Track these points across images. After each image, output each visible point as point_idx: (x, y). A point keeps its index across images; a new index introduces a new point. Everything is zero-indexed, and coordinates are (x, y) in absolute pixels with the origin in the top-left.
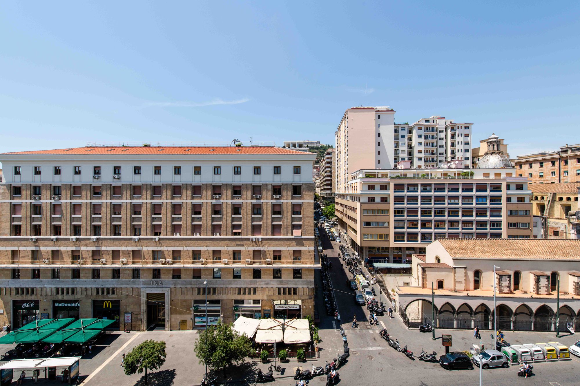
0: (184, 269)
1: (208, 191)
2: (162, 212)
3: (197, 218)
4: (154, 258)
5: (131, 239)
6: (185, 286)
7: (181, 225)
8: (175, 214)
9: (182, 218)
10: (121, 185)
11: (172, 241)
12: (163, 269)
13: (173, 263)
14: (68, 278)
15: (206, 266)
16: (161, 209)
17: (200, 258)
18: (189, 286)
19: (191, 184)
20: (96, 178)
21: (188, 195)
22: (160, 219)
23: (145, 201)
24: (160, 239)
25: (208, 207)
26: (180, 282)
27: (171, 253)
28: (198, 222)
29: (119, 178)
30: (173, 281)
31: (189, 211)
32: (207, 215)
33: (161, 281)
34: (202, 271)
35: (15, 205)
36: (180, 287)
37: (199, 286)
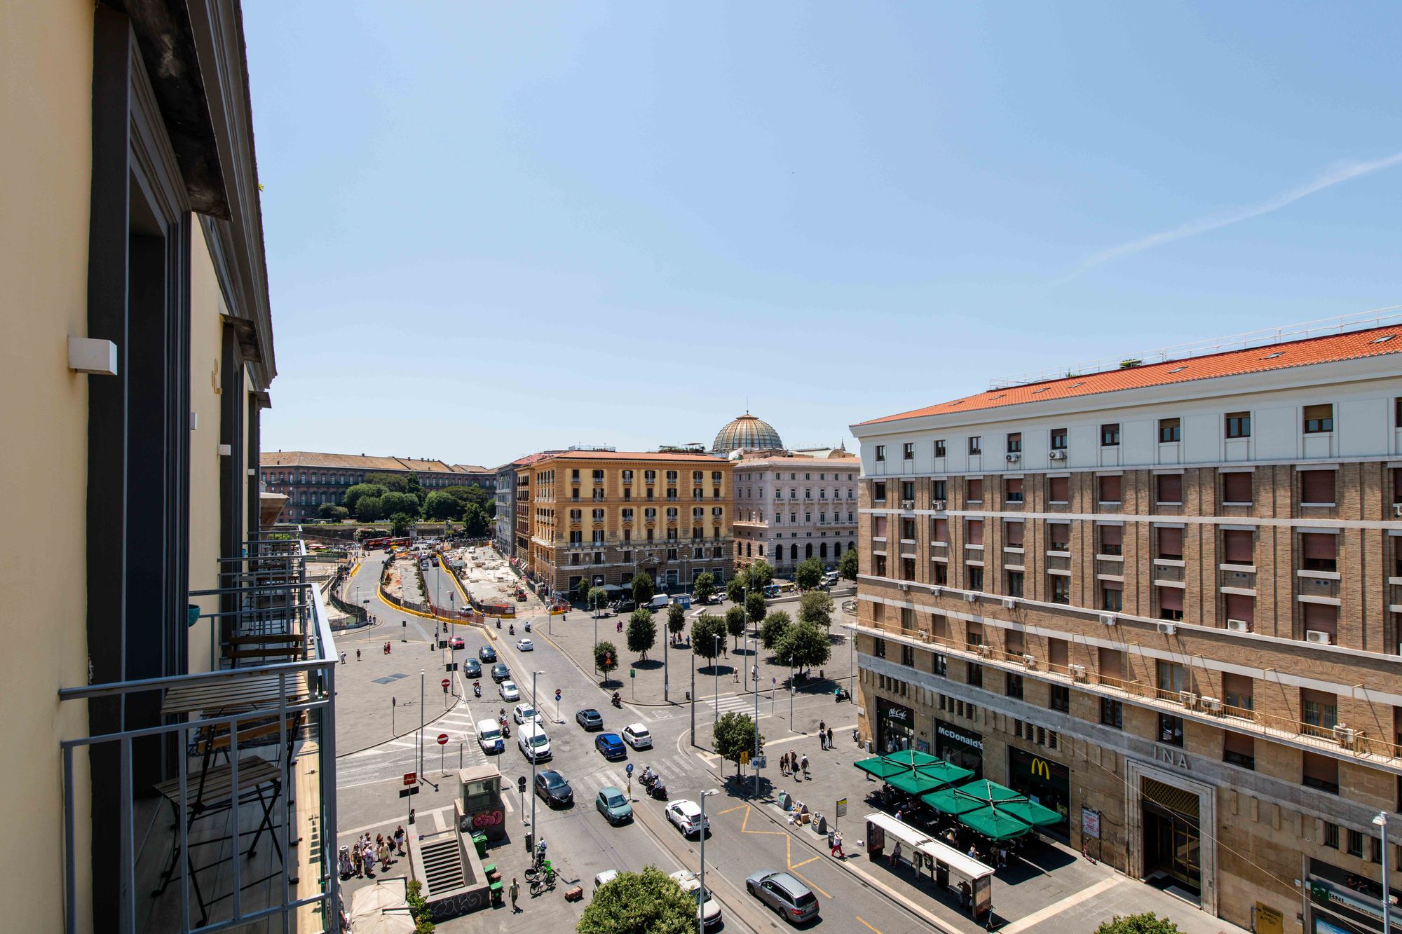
0: (1269, 743)
1: (1367, 490)
2: (1186, 552)
3: (1318, 581)
4: (1160, 683)
5: (1096, 617)
6: (1273, 799)
7: (1252, 598)
8: (1228, 562)
9: (1258, 576)
10: (1068, 475)
11: (1220, 644)
12: (1190, 722)
13: (1224, 713)
14: (960, 679)
15: (1362, 756)
16: (1180, 544)
17: (1332, 721)
18: (1287, 805)
19: (1292, 467)
20: (1013, 459)
21: (1279, 502)
22: (1179, 573)
23: (1132, 518)
24: (1178, 631)
25: (1367, 547)
26: (1252, 780)
27: (1218, 680)
28: (1322, 594)
29: (1064, 458)
30: (1226, 768)
31: (1285, 555)
32: (1363, 576)
33: (1185, 756)
34: (1341, 769)
35: (877, 518)
36: (1253, 797)
37: (1332, 820)
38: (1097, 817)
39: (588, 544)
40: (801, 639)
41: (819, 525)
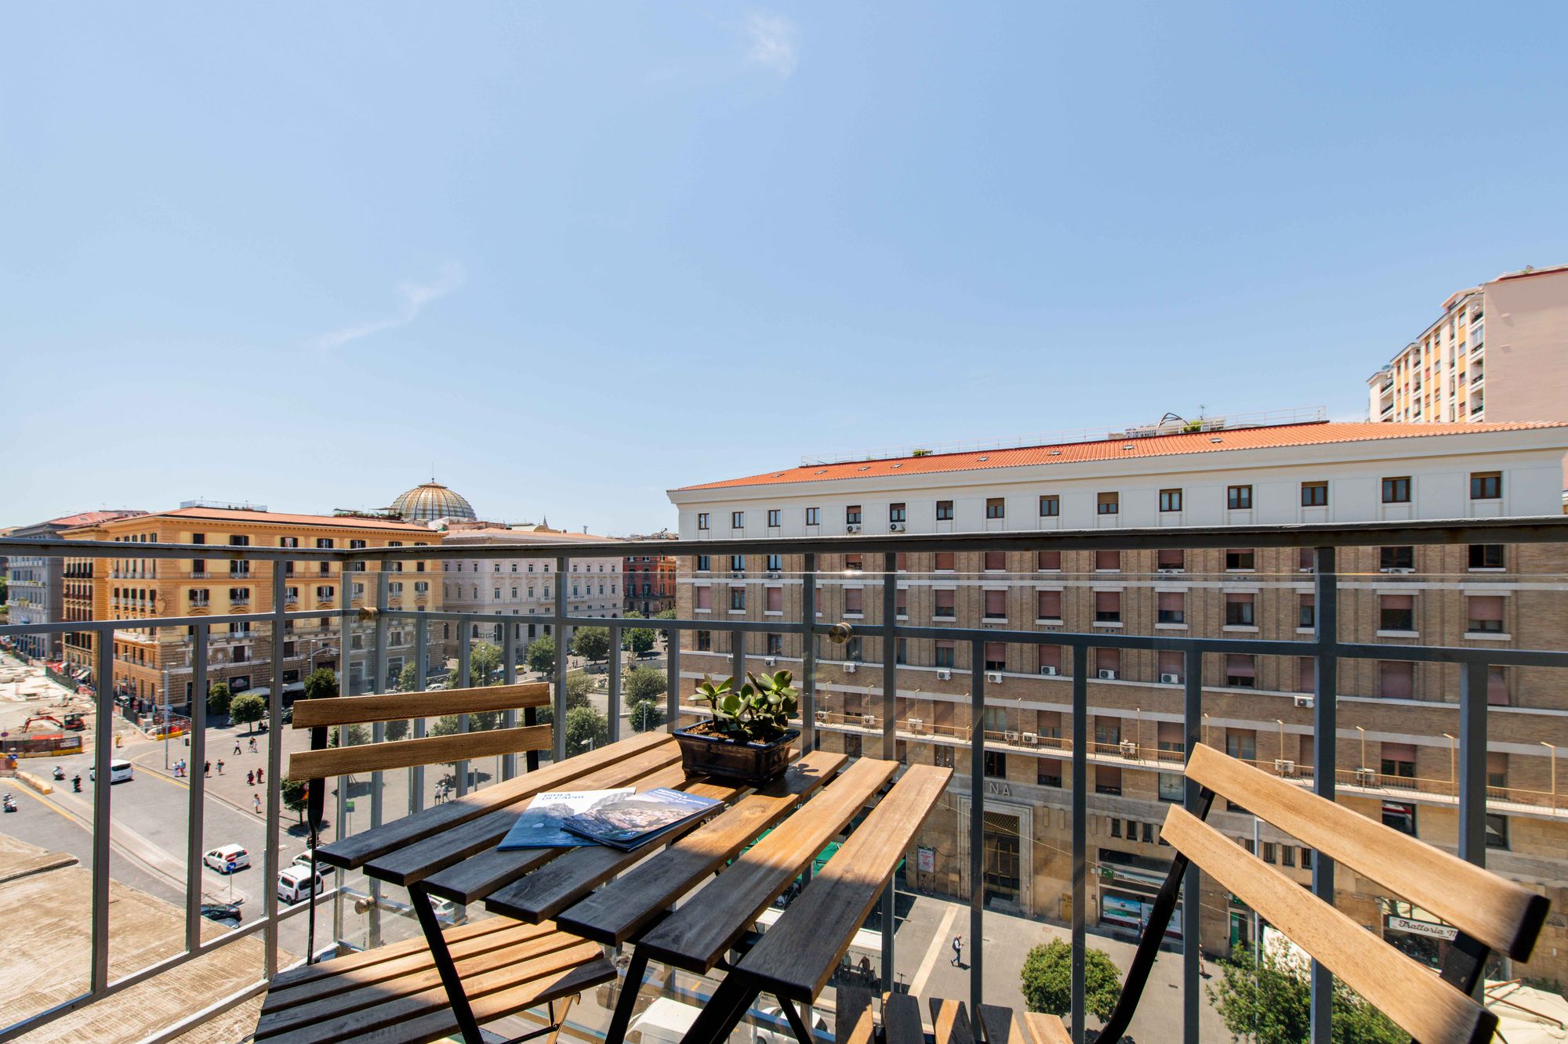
1: (1142, 559)
2: (1009, 611)
3: (1107, 628)
4: (977, 726)
5: (933, 674)
8: (1043, 617)
9: (1064, 628)
11: (1036, 687)
12: (1011, 756)
13: (1040, 744)
15: (1136, 762)
16: (1005, 604)
17: (1119, 739)
20: (854, 530)
21: (1081, 565)
23: (964, 583)
24: (1005, 680)
25: (1142, 601)
26: (1060, 796)
27: (1033, 716)
29: (903, 530)
30: (1040, 789)
31: (1085, 609)
32: (1139, 624)
33: (1008, 785)
34: (1123, 775)
35: (699, 588)
36: (1061, 809)
37: (1116, 815)
38: (932, 853)
39: (223, 635)
40: (582, 727)
41: (543, 600)
